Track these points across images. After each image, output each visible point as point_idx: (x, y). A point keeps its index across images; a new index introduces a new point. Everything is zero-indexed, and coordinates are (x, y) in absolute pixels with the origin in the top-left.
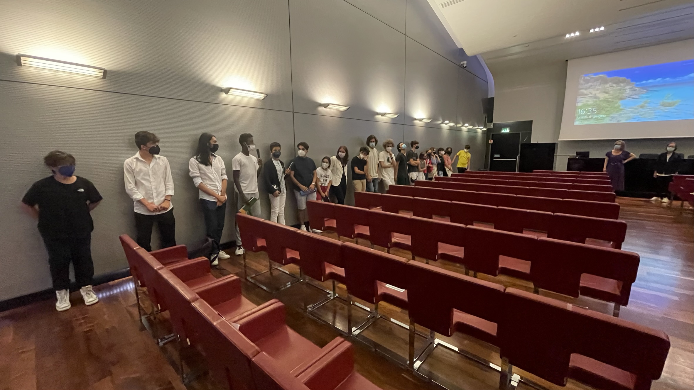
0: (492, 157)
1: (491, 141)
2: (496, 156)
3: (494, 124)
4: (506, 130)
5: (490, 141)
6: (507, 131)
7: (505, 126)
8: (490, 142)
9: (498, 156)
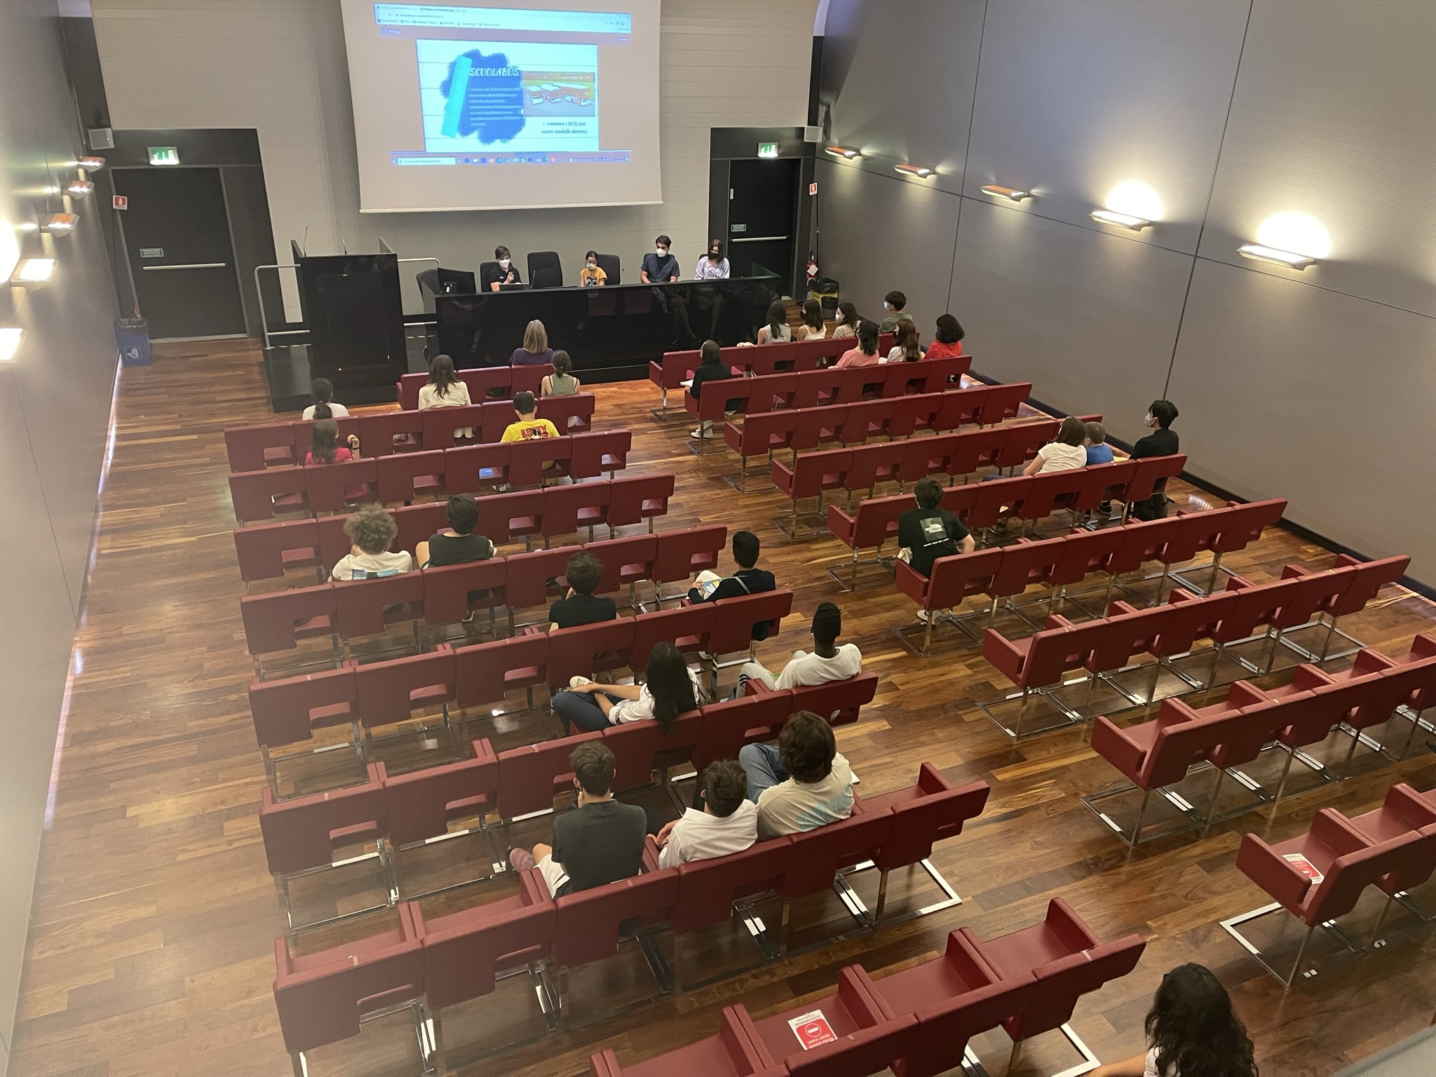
0: (138, 261)
1: (121, 202)
2: (147, 253)
3: (115, 134)
4: (167, 156)
5: (117, 200)
6: (168, 159)
7: (163, 141)
8: (117, 204)
9: (157, 252)
